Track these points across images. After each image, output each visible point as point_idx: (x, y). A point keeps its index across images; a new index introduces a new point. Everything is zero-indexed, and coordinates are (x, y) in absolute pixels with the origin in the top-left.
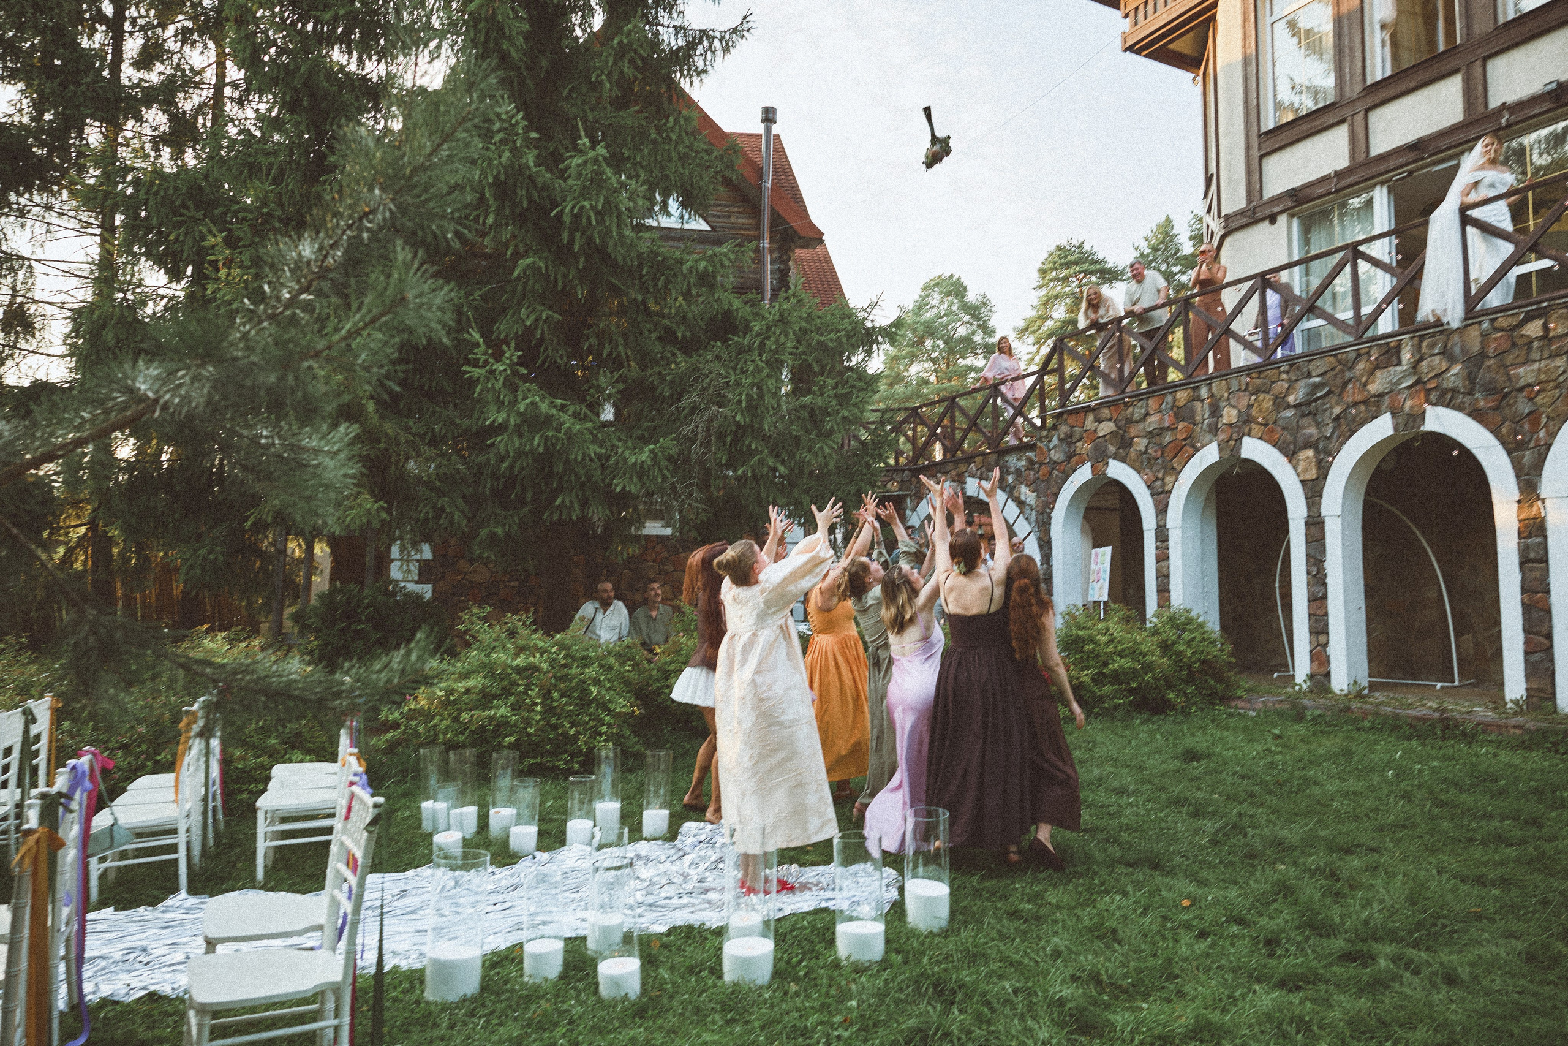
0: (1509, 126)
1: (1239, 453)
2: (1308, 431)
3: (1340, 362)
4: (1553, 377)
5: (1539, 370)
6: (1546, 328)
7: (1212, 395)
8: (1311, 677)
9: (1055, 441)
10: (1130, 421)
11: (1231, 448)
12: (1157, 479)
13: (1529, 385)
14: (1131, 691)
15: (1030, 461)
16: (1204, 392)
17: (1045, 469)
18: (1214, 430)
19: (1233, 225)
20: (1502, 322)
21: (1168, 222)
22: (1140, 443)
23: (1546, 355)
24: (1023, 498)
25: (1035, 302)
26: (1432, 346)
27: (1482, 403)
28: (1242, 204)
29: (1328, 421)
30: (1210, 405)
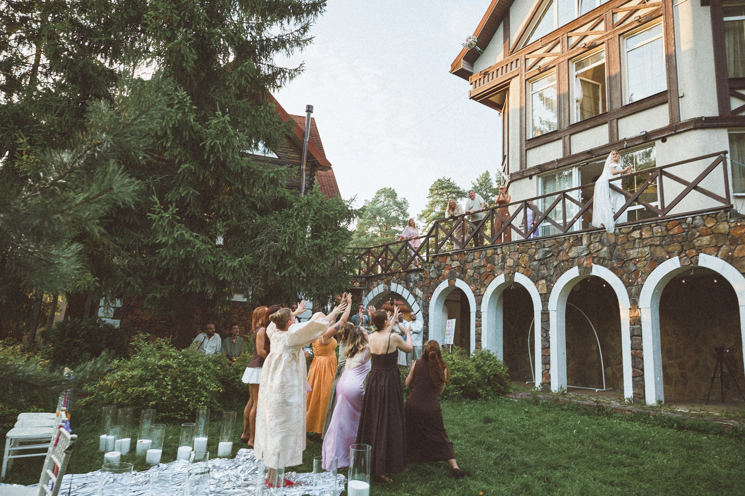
0: (627, 148)
1: (513, 279)
2: (543, 272)
3: (557, 242)
4: (644, 255)
5: (638, 252)
6: (641, 234)
7: (503, 253)
8: (542, 384)
9: (433, 268)
10: (466, 262)
11: (510, 276)
12: (477, 289)
13: (634, 258)
14: (462, 388)
15: (421, 277)
16: (499, 251)
17: (427, 281)
18: (503, 268)
19: (514, 178)
20: (623, 230)
21: (487, 173)
22: (470, 272)
23: (641, 246)
24: (417, 294)
25: (427, 203)
26: (595, 238)
27: (615, 265)
28: (518, 169)
29: (551, 268)
30: (502, 257)
